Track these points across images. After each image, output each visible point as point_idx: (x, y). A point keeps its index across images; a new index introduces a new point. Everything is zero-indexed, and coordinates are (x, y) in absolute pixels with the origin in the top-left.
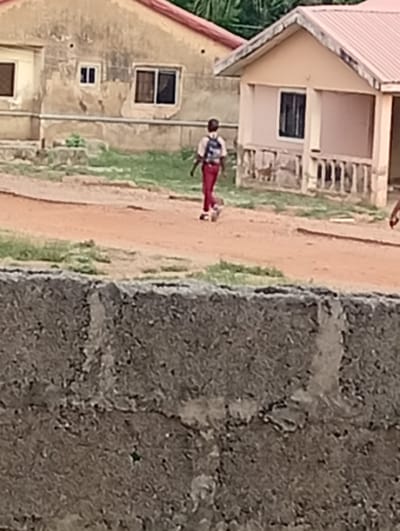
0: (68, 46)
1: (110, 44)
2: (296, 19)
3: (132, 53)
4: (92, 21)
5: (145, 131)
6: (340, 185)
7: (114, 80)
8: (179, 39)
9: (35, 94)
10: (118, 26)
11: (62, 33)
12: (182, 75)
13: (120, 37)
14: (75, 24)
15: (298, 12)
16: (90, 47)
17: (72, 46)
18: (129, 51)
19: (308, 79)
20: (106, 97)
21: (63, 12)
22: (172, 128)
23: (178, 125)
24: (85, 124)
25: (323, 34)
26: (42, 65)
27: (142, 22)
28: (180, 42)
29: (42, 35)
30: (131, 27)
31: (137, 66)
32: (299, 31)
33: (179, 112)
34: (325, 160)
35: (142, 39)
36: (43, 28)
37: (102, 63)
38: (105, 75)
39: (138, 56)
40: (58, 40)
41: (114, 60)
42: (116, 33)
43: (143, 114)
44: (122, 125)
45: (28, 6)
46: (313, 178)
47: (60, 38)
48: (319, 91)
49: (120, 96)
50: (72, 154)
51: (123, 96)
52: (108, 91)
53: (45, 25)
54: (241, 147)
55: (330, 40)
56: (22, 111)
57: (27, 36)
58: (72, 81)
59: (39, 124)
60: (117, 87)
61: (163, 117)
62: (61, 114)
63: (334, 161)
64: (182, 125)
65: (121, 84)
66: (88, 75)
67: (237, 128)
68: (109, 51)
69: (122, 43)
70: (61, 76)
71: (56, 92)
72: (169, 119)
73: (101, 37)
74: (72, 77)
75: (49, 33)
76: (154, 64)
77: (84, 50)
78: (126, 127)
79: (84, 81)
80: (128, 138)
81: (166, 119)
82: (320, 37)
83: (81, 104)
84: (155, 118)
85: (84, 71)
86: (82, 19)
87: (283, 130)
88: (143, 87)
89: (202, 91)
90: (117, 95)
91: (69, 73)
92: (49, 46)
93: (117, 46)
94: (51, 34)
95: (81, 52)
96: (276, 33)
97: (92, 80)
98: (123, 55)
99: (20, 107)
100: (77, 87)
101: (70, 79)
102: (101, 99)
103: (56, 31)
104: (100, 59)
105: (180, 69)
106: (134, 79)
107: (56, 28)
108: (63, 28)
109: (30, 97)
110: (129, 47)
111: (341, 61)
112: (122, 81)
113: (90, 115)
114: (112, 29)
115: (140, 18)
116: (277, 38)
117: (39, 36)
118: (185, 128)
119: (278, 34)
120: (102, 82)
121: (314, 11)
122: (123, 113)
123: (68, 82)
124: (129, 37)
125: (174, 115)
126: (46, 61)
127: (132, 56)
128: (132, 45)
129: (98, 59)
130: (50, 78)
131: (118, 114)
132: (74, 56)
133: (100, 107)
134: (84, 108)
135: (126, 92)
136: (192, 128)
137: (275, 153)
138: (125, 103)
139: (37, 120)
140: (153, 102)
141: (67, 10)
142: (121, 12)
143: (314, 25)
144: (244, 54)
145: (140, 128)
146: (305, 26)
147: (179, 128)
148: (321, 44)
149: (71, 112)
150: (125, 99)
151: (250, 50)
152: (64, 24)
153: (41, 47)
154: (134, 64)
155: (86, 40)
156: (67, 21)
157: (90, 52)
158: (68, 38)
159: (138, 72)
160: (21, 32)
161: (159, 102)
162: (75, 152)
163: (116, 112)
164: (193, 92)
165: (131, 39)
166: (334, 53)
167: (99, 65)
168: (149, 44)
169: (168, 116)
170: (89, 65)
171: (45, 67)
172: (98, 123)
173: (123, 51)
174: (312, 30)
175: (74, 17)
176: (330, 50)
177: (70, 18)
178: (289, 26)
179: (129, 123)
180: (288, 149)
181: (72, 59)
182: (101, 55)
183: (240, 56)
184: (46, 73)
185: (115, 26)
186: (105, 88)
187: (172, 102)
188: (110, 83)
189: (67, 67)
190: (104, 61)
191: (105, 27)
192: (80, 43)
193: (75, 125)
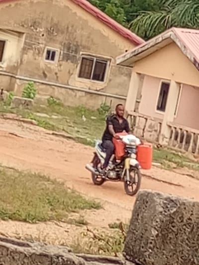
0: (41, 35)
1: (67, 38)
2: (171, 35)
3: (81, 45)
4: (58, 22)
5: (82, 96)
6: (182, 145)
7: (67, 61)
8: (112, 41)
9: (15, 62)
10: (74, 27)
11: (38, 26)
12: (111, 64)
13: (75, 34)
14: (47, 22)
15: (172, 31)
16: (55, 38)
17: (43, 35)
18: (79, 44)
19: (173, 75)
20: (60, 71)
21: (40, 13)
22: (100, 97)
23: (104, 95)
24: (44, 86)
25: (185, 47)
26: (22, 45)
27: (90, 26)
28: (112, 43)
29: (25, 26)
30: (82, 29)
31: (83, 54)
32: (171, 43)
33: (105, 87)
34: (175, 128)
35: (89, 37)
36: (26, 22)
37: (61, 50)
38: (61, 57)
39: (84, 47)
40: (34, 30)
41: (69, 49)
42: (73, 31)
43: (83, 85)
44: (68, 90)
45: (19, 6)
46: (166, 138)
47: (36, 29)
48: (179, 84)
49: (69, 72)
50: (23, 102)
51: (71, 72)
52: (62, 67)
53: (28, 19)
54: (127, 112)
55: (188, 51)
56: (5, 72)
57: (15, 25)
58: (40, 58)
59: (15, 82)
60: (67, 65)
61: (95, 89)
62: (30, 78)
63: (181, 129)
64: (106, 96)
65: (72, 64)
66: (51, 55)
67: (125, 99)
68: (67, 42)
69: (75, 38)
70: (34, 53)
71: (29, 62)
72: (98, 91)
73: (63, 33)
74: (40, 55)
75: (30, 25)
76: (94, 55)
77: (51, 39)
78: (70, 92)
79: (48, 58)
80: (71, 99)
81: (97, 90)
82: (183, 49)
83: (44, 73)
84: (89, 89)
85: (48, 52)
86: (52, 19)
87: (160, 106)
88: (85, 68)
89: (123, 76)
90: (68, 71)
91: (39, 53)
92: (28, 33)
93: (72, 40)
94: (31, 26)
95: (48, 40)
96: (157, 42)
97: (53, 59)
98: (75, 46)
99: (5, 69)
100: (43, 61)
101: (39, 56)
102: (57, 71)
103: (35, 24)
104: (60, 46)
105: (110, 60)
106: (80, 62)
107: (35, 22)
108: (39, 23)
109: (12, 64)
110: (79, 41)
111: (193, 65)
112: (72, 62)
113: (48, 81)
114: (70, 28)
115: (89, 24)
116: (157, 45)
117: (23, 26)
118: (107, 98)
119: (159, 43)
120: (59, 61)
121: (183, 32)
122: (69, 83)
123: (37, 58)
124: (80, 35)
125: (102, 89)
126: (25, 43)
127: (80, 47)
128: (82, 41)
129: (58, 45)
130: (26, 54)
131: (67, 83)
132: (44, 42)
133: (55, 77)
134: (45, 76)
135: (74, 70)
136: (112, 99)
137: (146, 119)
138: (72, 76)
139: (14, 79)
140: (89, 78)
141: (43, 13)
142: (77, 18)
143: (180, 41)
144: (136, 53)
145: (79, 94)
146: (175, 40)
147: (104, 98)
148: (183, 53)
149: (37, 77)
150: (72, 74)
151: (140, 51)
152: (40, 21)
153: (23, 33)
154: (81, 53)
155: (53, 33)
156: (42, 19)
157: (54, 40)
158: (41, 30)
159: (83, 58)
160: (12, 22)
161: (94, 79)
162: (26, 101)
163: (66, 82)
164: (116, 76)
165: (82, 36)
166: (190, 60)
167: (59, 50)
168: (92, 41)
169: (98, 89)
170: (52, 49)
171: (24, 47)
172: (53, 87)
173: (75, 43)
174: (179, 44)
175: (47, 17)
176: (188, 58)
177: (44, 18)
178: (165, 39)
179: (72, 90)
180: (154, 118)
181: (42, 44)
182: (61, 43)
183: (134, 54)
184: (24, 50)
185: (72, 26)
186: (60, 65)
187: (102, 80)
188: (64, 63)
189: (38, 48)
190: (62, 48)
191: (66, 27)
192: (48, 34)
193: (38, 86)
